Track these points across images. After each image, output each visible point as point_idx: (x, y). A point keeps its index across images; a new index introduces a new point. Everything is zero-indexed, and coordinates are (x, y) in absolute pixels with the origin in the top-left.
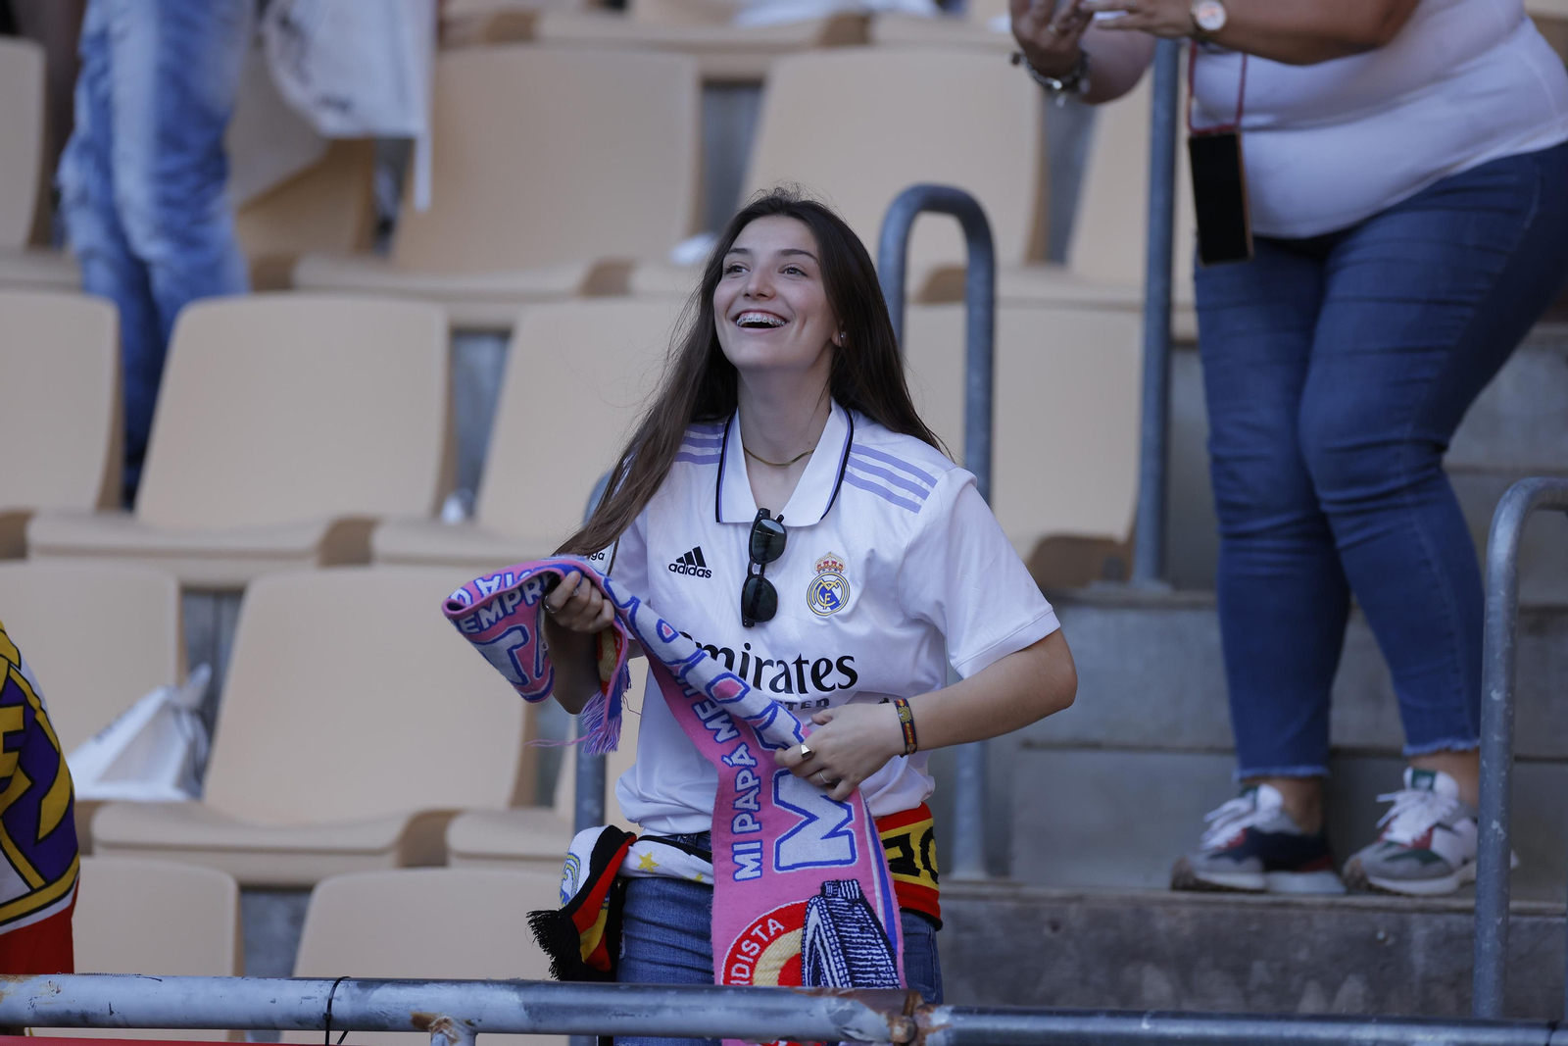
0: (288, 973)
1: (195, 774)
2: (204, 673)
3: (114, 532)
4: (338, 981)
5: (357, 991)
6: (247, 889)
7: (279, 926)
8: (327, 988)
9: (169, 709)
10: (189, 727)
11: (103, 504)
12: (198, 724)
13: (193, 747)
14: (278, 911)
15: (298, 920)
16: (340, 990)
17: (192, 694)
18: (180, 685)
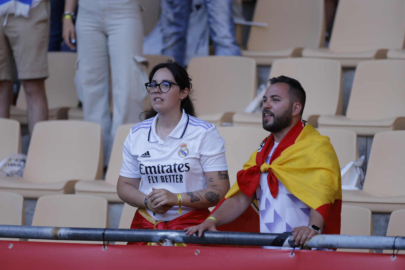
0: (385, 235)
1: (361, 183)
2: (363, 157)
3: (340, 121)
4: (396, 237)
5: (401, 240)
6: (373, 213)
7: (382, 223)
8: (393, 239)
9: (354, 166)
10: (359, 171)
11: (338, 113)
12: (362, 170)
13: (360, 176)
14: (382, 219)
15: (387, 221)
16: (397, 239)
17: (360, 163)
18: (357, 161)
